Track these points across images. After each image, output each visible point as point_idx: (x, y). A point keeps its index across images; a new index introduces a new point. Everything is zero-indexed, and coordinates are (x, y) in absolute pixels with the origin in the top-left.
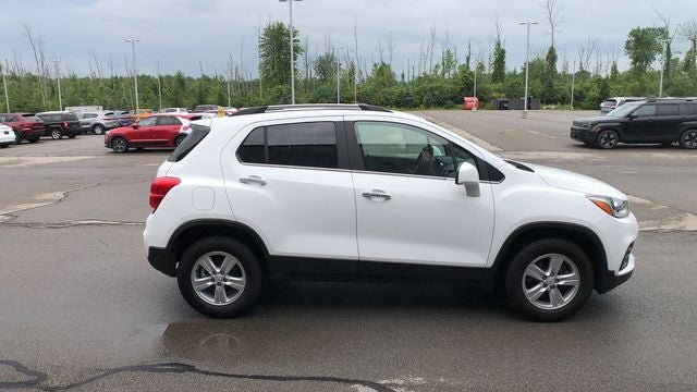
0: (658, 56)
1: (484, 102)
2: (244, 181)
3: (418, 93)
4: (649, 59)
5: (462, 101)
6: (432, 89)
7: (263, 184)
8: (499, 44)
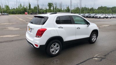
0: (52, 7)
1: (28, 13)
2: (59, 28)
3: (16, 11)
4: (51, 7)
5: (25, 13)
6: (18, 11)
7: (62, 28)
8: (29, 3)
